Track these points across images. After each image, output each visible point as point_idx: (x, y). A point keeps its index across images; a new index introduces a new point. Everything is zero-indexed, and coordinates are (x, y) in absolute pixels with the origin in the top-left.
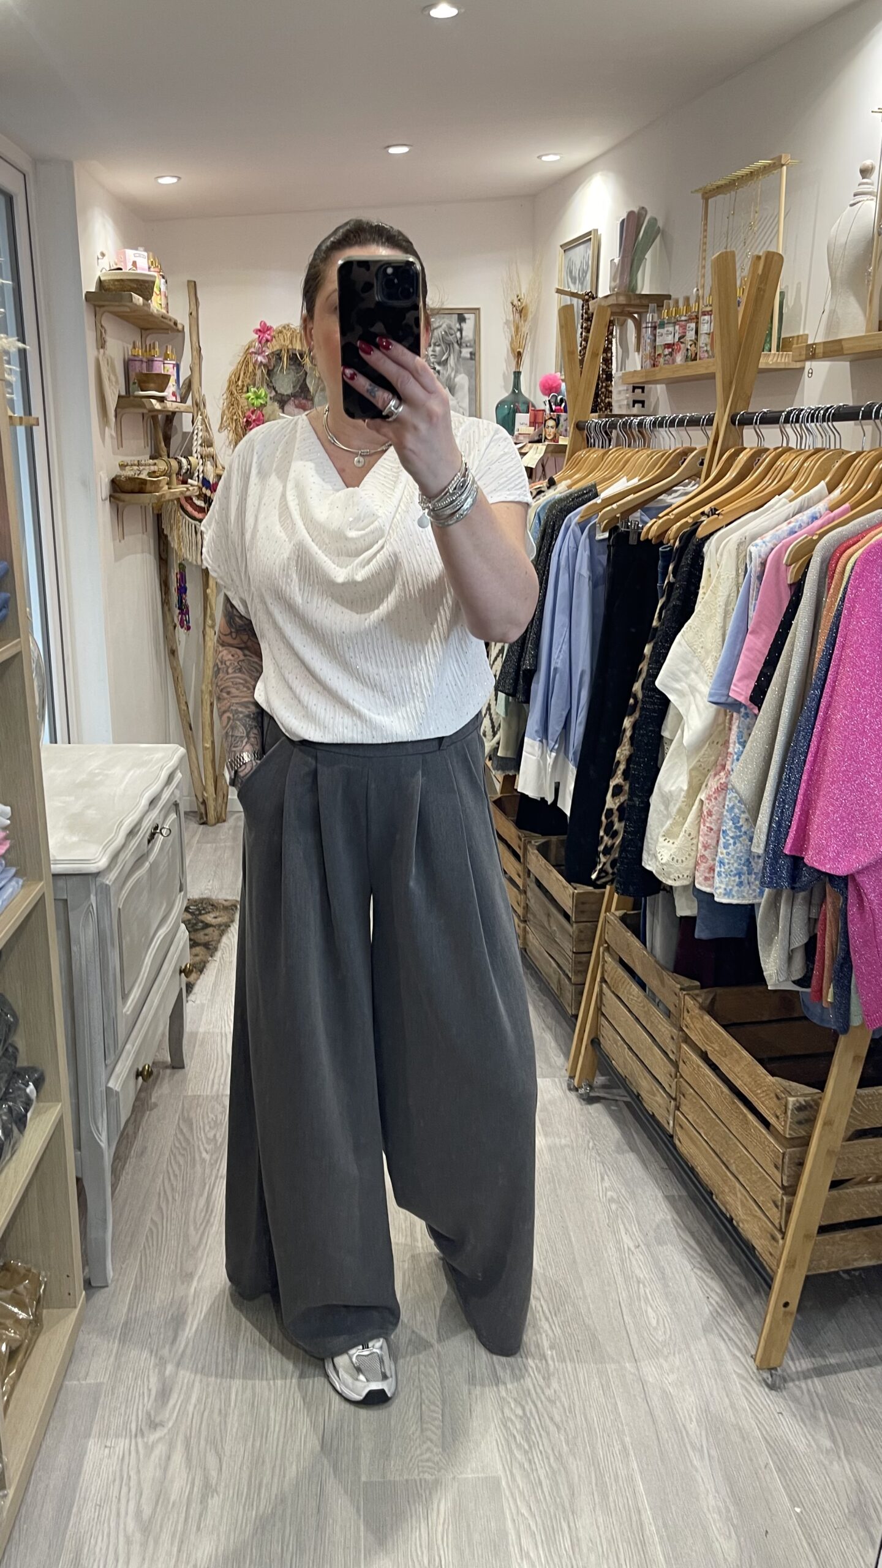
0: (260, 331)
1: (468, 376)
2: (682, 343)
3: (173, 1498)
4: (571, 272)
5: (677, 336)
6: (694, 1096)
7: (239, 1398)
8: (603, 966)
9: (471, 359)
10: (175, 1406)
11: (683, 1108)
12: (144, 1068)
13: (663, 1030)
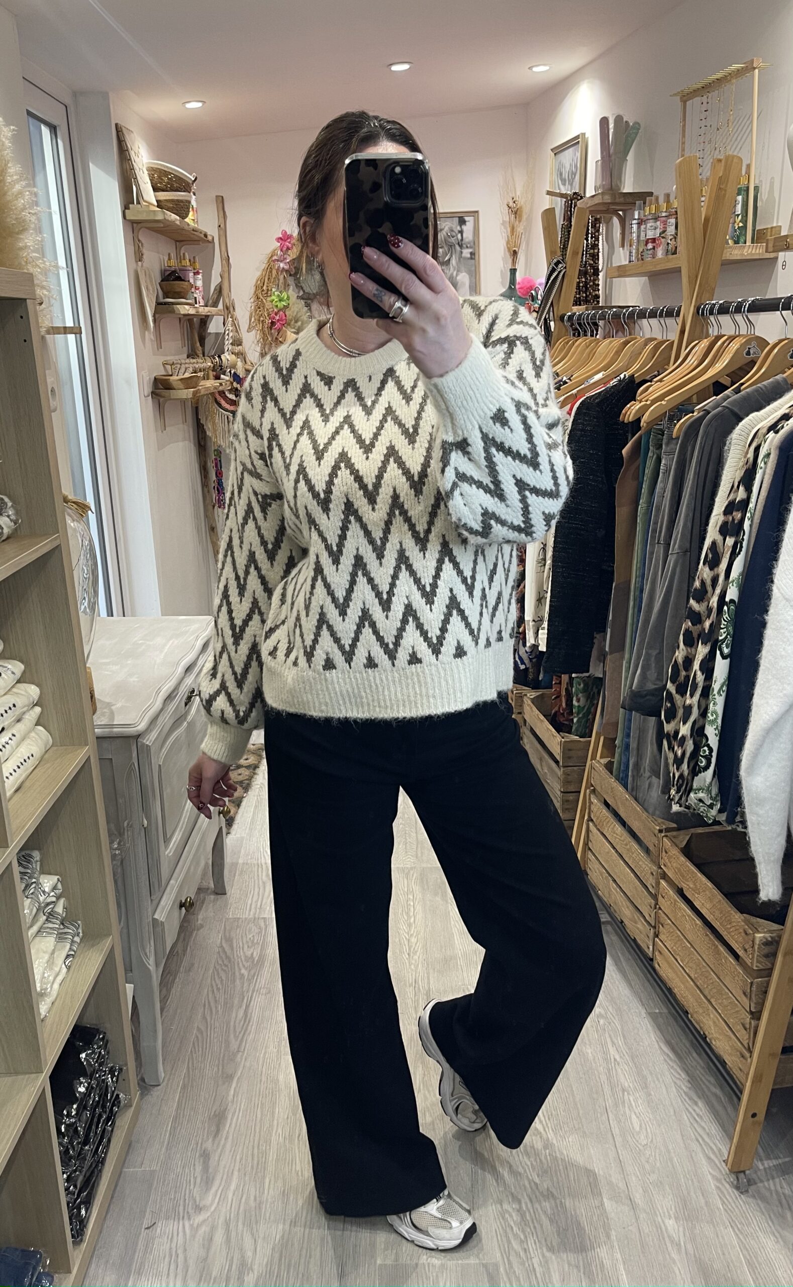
0: (281, 238)
1: (469, 274)
2: (663, 237)
3: (214, 1274)
4: (561, 174)
5: (658, 231)
6: (671, 926)
7: (272, 1186)
8: (590, 809)
9: (471, 258)
10: (217, 1191)
11: (662, 936)
12: (186, 900)
13: (644, 866)
